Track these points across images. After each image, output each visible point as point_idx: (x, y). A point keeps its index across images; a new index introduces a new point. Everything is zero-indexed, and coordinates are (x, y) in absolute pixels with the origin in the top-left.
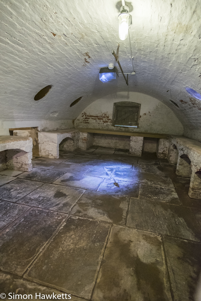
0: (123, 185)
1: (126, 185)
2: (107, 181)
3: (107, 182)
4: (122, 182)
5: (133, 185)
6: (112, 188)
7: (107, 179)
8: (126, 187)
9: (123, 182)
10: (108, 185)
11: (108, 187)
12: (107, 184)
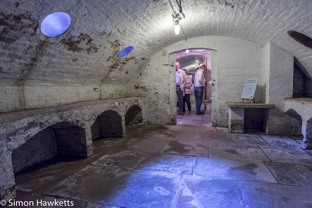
0: (162, 164)
1: (158, 165)
2: (186, 169)
3: (187, 167)
4: (163, 168)
5: (148, 166)
6: (178, 160)
7: (187, 173)
8: (159, 162)
9: (161, 169)
10: (184, 164)
11: (184, 162)
12: (186, 165)
